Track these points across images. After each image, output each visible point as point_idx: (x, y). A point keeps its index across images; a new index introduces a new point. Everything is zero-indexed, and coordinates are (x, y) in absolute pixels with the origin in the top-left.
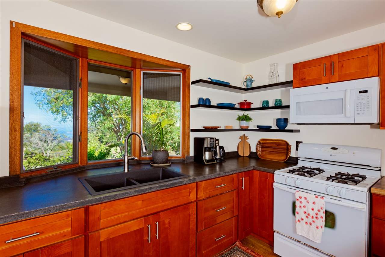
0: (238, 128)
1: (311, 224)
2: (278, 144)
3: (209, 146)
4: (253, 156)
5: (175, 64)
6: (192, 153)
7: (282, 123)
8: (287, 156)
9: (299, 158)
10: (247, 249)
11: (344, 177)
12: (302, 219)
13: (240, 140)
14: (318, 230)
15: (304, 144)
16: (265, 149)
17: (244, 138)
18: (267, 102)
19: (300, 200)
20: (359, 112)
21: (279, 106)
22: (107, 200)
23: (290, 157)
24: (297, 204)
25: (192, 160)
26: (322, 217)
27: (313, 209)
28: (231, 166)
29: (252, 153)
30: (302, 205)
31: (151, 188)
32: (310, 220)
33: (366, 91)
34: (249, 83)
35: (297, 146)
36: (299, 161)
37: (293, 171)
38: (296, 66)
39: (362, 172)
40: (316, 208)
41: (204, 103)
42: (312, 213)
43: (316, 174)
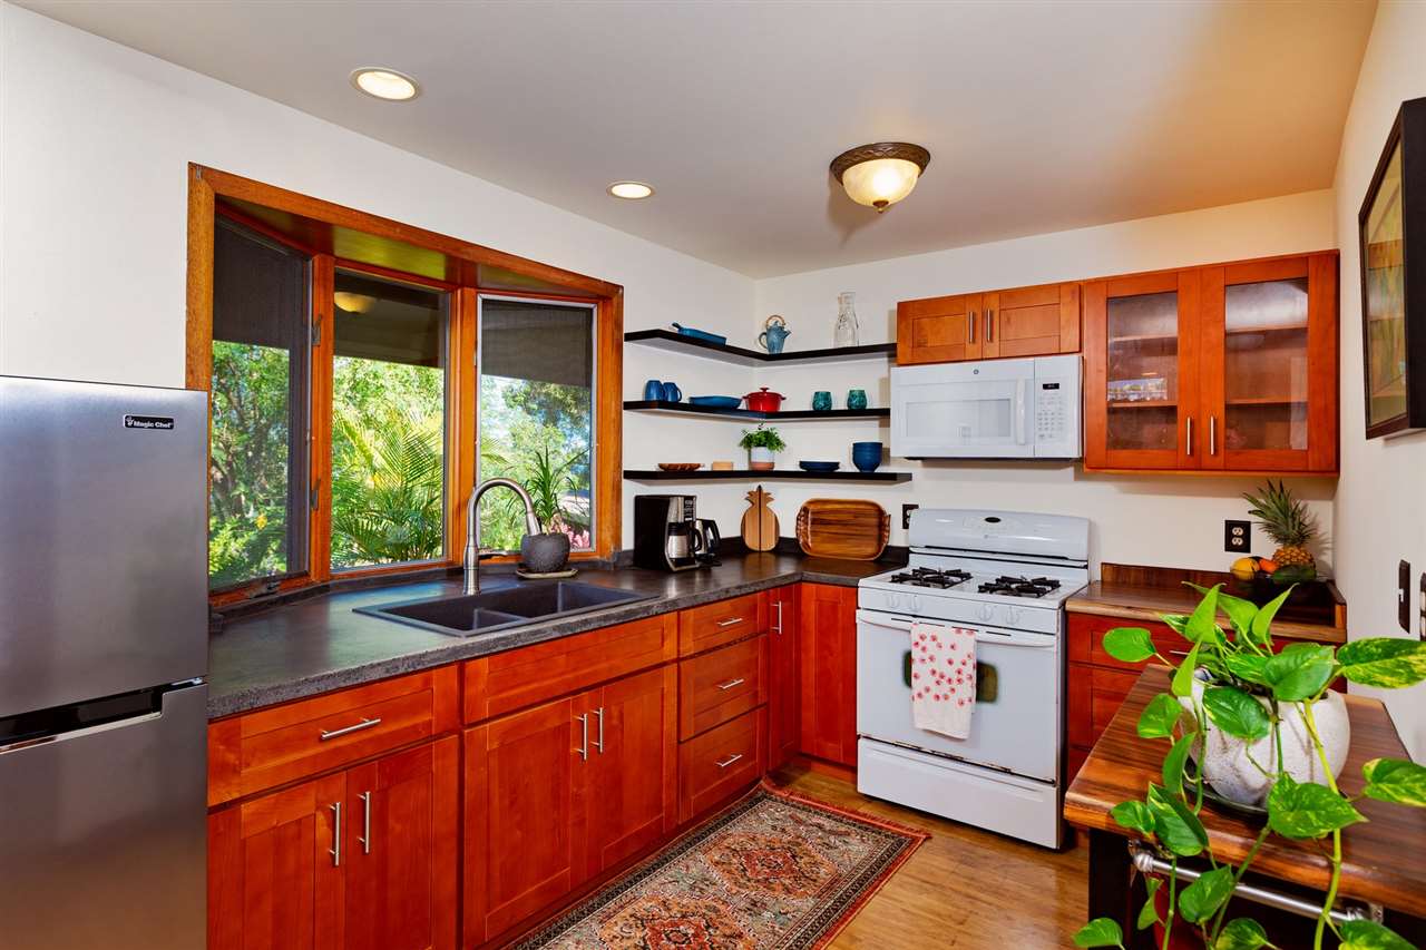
0: (744, 467)
1: (946, 697)
2: (857, 514)
3: (681, 520)
4: (786, 548)
5: (584, 281)
6: (628, 543)
7: (867, 456)
8: (880, 545)
9: (911, 549)
10: (791, 794)
11: (1013, 586)
12: (928, 690)
13: (749, 505)
14: (965, 706)
15: (924, 510)
16: (820, 528)
17: (759, 500)
18: (827, 396)
19: (922, 643)
20: (1042, 433)
21: (858, 409)
22: (501, 648)
23: (887, 547)
24: (916, 654)
25: (628, 562)
26: (971, 677)
27: (950, 662)
28: (728, 576)
29: (782, 541)
30: (926, 656)
31: (586, 622)
32: (945, 687)
33: (1056, 386)
34: (774, 338)
35: (906, 517)
36: (911, 555)
37: (901, 579)
38: (903, 308)
39: (1050, 574)
40: (958, 657)
41: (662, 399)
42: (950, 672)
43: (953, 584)
